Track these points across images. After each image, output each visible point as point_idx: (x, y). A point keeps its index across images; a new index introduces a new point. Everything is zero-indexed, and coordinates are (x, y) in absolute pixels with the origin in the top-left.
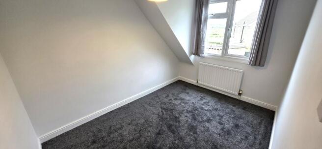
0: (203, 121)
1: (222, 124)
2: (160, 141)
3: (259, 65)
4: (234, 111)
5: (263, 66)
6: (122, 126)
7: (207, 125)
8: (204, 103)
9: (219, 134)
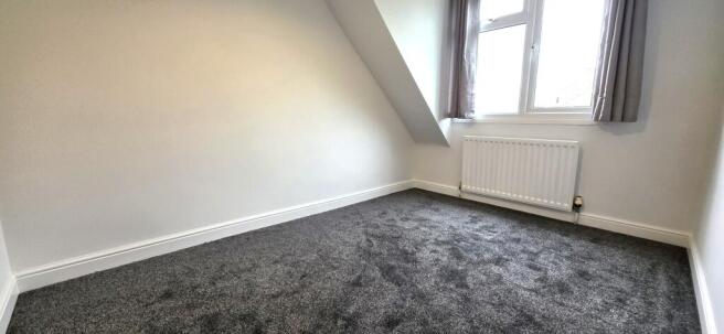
0: (485, 262)
1: (539, 269)
2: (360, 301)
3: (623, 120)
4: (568, 245)
5: (634, 119)
6: (254, 265)
7: (496, 269)
8: (483, 227)
9: (536, 291)
